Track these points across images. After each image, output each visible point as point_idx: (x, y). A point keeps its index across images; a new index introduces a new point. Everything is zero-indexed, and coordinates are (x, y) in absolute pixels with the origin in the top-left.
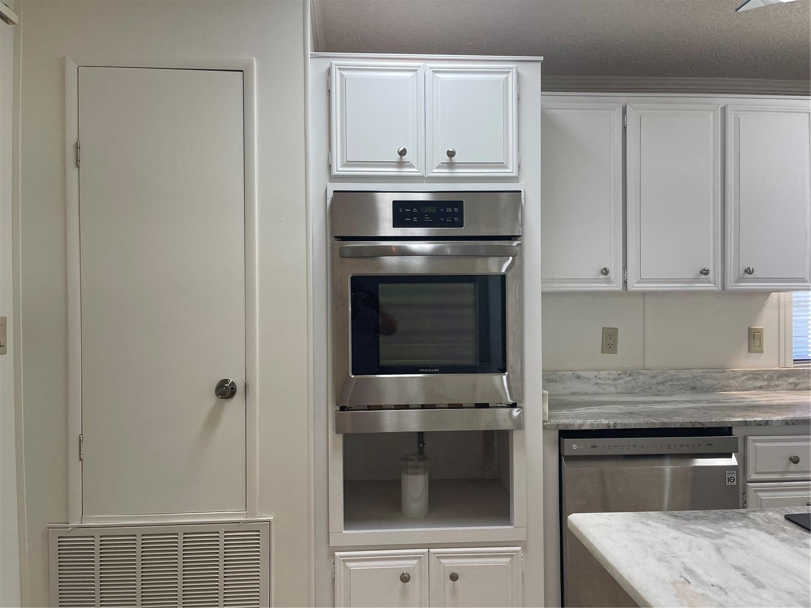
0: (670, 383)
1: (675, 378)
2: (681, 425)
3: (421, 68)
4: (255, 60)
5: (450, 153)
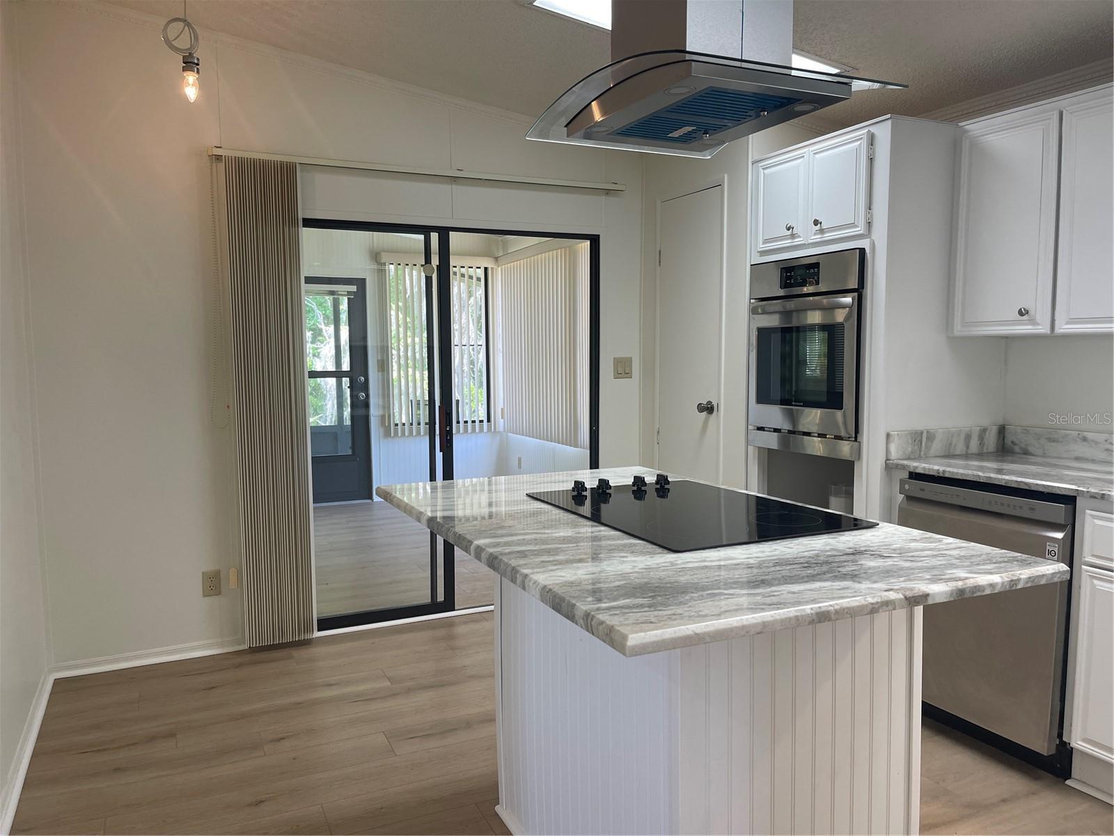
2: (1006, 483)
3: (807, 153)
4: (726, 176)
5: (816, 222)
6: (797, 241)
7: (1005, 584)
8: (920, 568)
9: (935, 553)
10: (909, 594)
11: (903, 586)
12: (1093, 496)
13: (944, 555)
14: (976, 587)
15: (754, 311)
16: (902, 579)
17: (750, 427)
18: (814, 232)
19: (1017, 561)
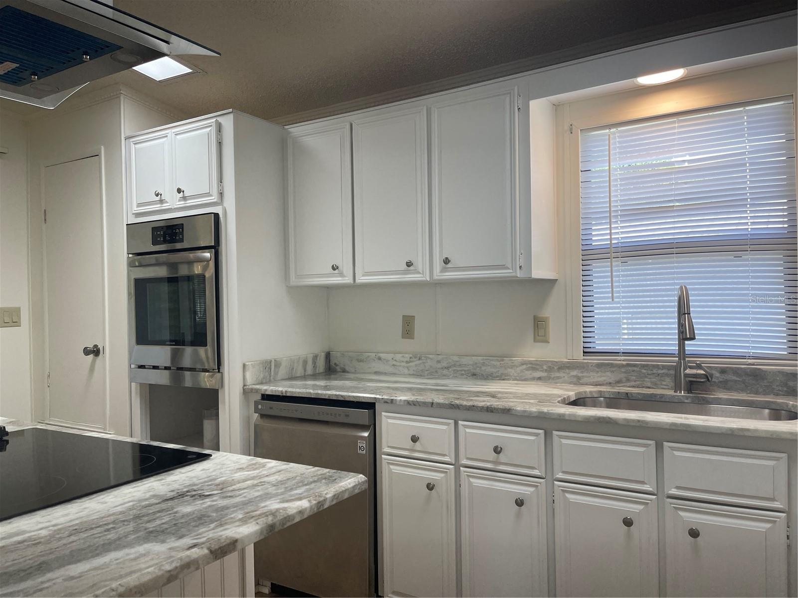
0: (453, 369)
1: (458, 364)
3: (170, 133)
4: (102, 147)
5: (179, 191)
6: (165, 206)
7: (313, 507)
8: (235, 506)
9: (255, 482)
10: (215, 546)
11: (211, 536)
12: (386, 402)
13: (262, 484)
14: (285, 518)
15: (131, 264)
16: (212, 526)
17: (133, 366)
18: (178, 198)
19: (325, 478)
